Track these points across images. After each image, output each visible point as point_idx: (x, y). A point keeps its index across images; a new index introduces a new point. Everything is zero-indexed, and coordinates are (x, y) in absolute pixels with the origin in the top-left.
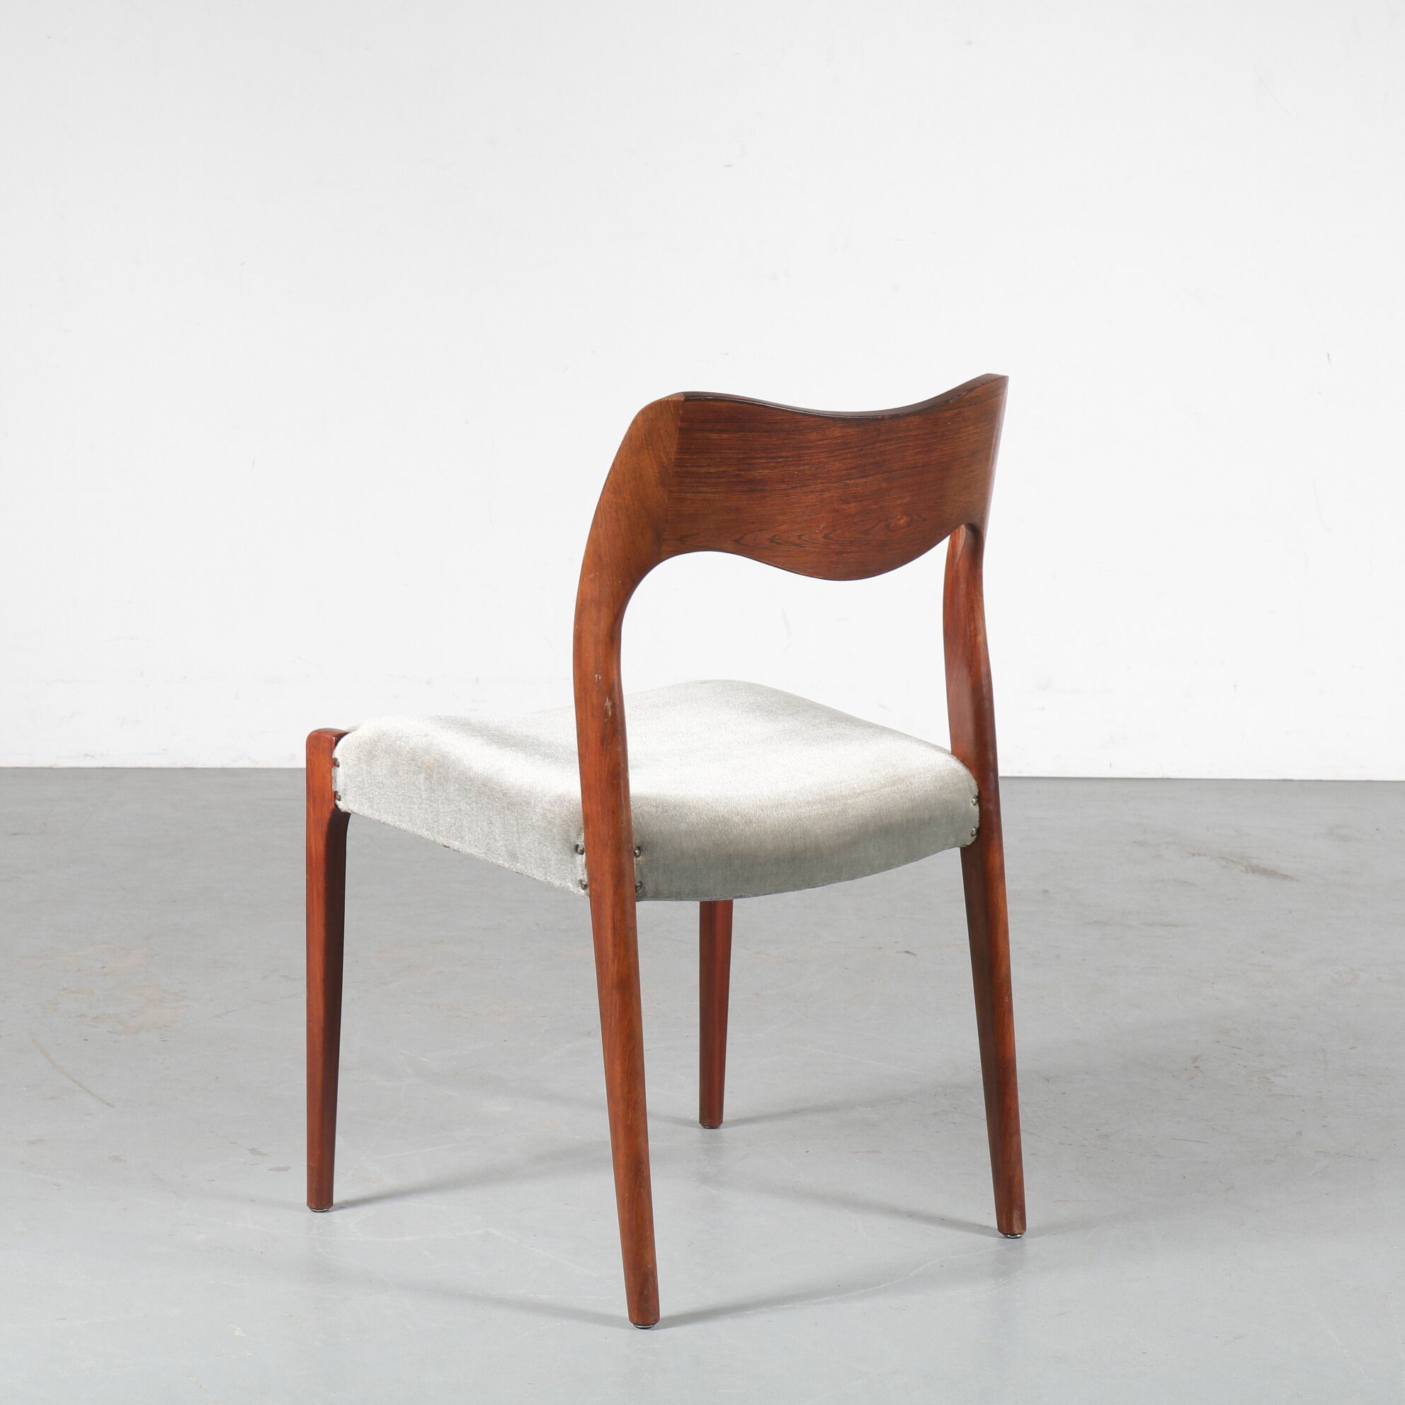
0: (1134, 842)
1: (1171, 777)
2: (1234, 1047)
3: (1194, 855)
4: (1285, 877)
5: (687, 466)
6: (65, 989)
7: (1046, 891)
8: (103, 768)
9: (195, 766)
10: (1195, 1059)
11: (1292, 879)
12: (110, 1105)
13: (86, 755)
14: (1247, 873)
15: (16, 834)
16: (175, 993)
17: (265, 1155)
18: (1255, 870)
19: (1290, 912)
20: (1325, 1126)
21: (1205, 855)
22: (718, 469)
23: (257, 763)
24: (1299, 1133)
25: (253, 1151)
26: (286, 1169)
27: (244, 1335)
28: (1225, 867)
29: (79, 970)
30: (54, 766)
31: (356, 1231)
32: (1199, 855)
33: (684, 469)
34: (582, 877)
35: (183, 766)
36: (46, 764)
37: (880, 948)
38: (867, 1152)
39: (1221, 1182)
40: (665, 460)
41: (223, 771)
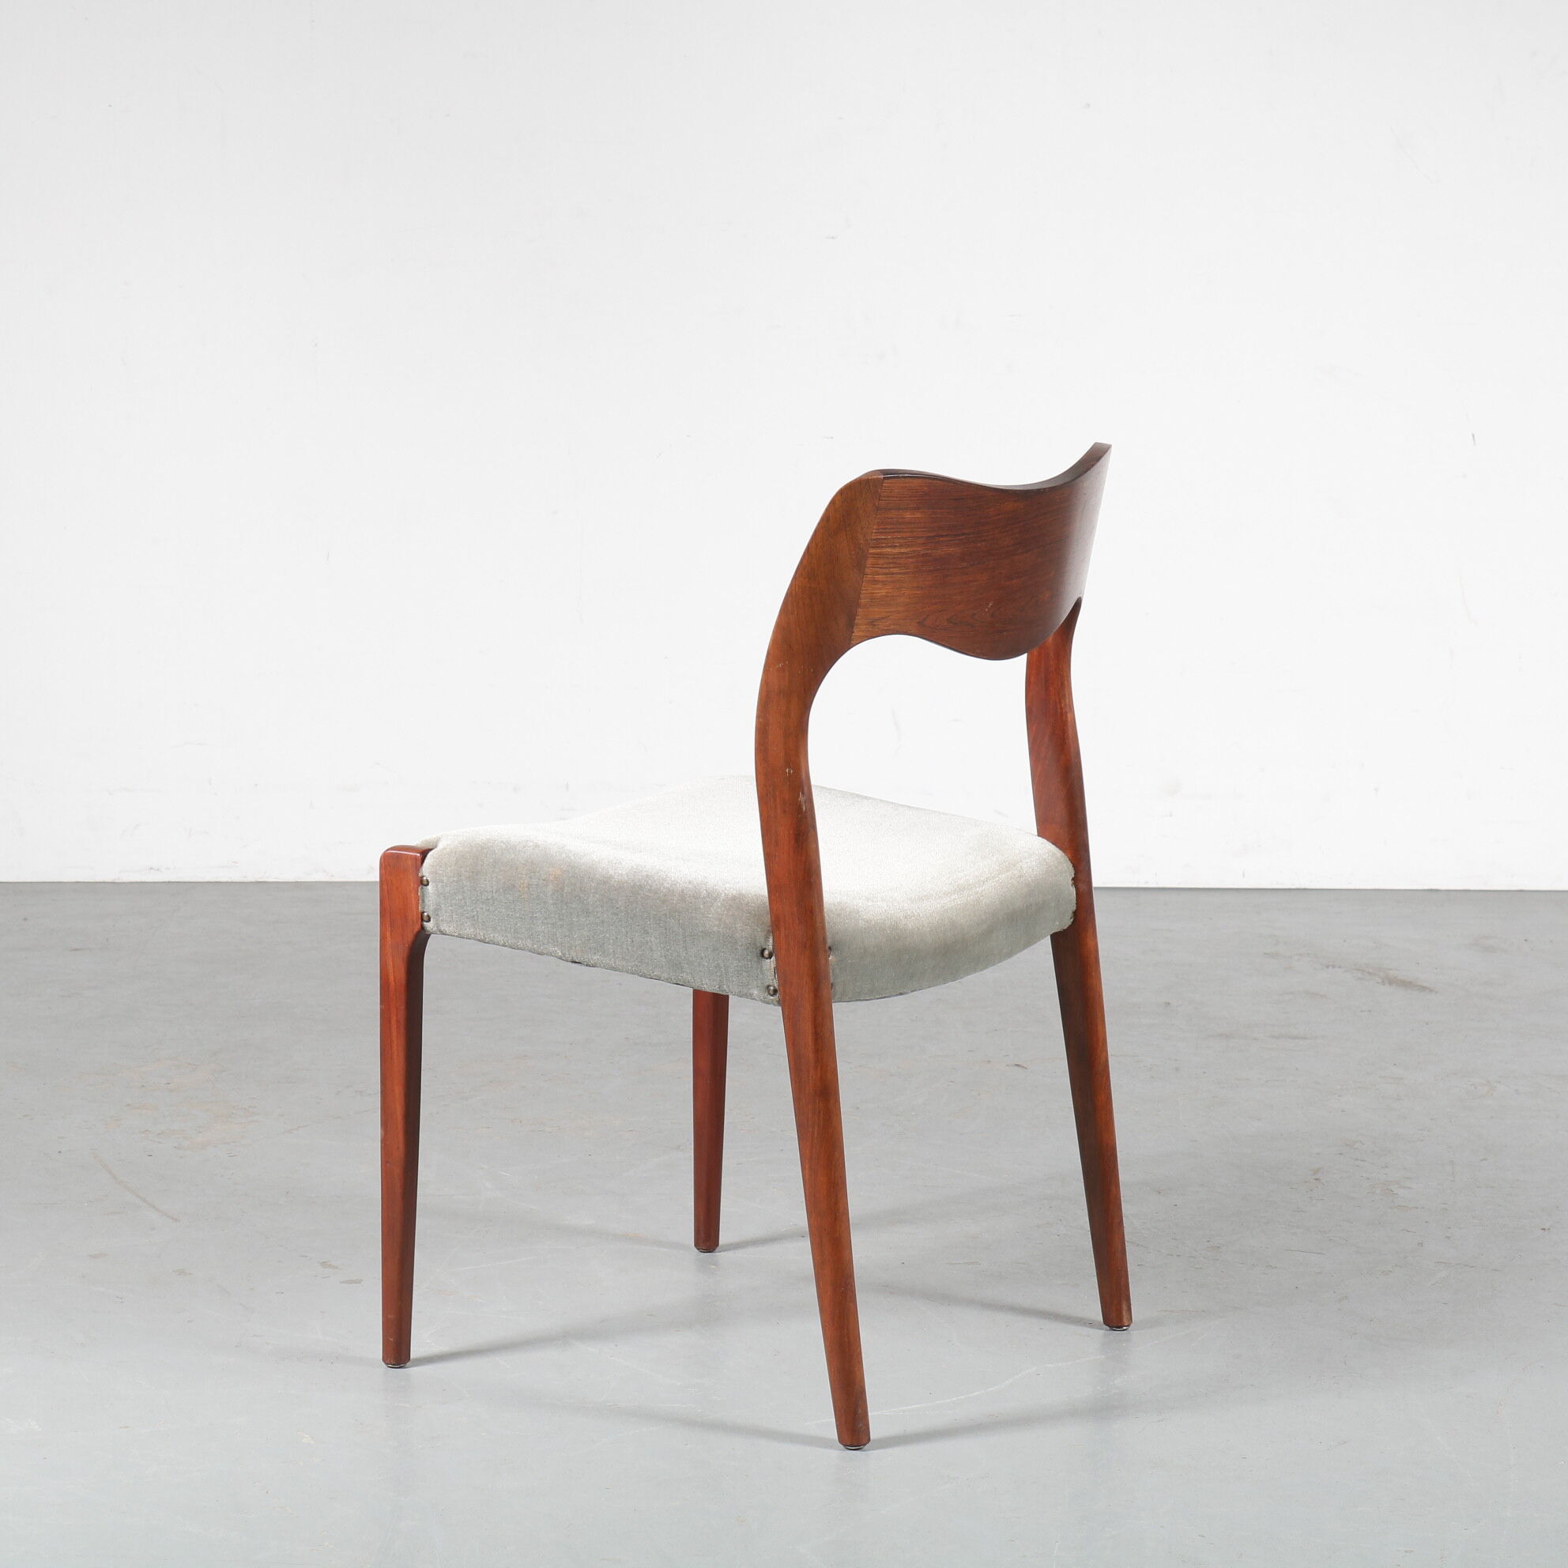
0: (1265, 954)
1: (1307, 887)
2: (1357, 1160)
3: (1328, 967)
4: (1423, 988)
5: (883, 547)
6: (128, 1105)
7: (1169, 1004)
8: (169, 882)
9: (267, 880)
10: (1316, 1171)
11: (1431, 991)
12: (176, 1220)
13: (151, 869)
14: (1384, 985)
15: (76, 950)
16: (245, 1109)
17: (337, 1268)
18: (1392, 981)
19: (1427, 1024)
20: (1448, 1237)
21: (1340, 967)
22: (909, 549)
23: (332, 876)
24: (1421, 1244)
25: (324, 1264)
26: (359, 1282)
27: (312, 1442)
28: (1360, 979)
29: (143, 1086)
30: (117, 881)
31: (429, 1341)
32: (1334, 967)
33: (878, 551)
34: (770, 983)
35: (253, 880)
36: (109, 878)
37: (989, 1062)
38: (965, 1263)
39: (1335, 1292)
40: (862, 541)
41: (297, 885)
